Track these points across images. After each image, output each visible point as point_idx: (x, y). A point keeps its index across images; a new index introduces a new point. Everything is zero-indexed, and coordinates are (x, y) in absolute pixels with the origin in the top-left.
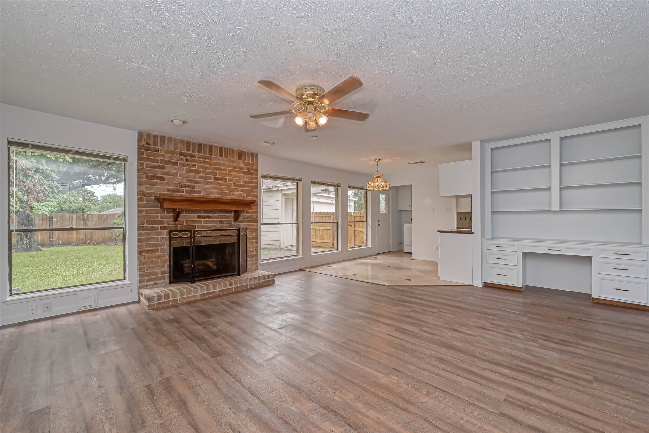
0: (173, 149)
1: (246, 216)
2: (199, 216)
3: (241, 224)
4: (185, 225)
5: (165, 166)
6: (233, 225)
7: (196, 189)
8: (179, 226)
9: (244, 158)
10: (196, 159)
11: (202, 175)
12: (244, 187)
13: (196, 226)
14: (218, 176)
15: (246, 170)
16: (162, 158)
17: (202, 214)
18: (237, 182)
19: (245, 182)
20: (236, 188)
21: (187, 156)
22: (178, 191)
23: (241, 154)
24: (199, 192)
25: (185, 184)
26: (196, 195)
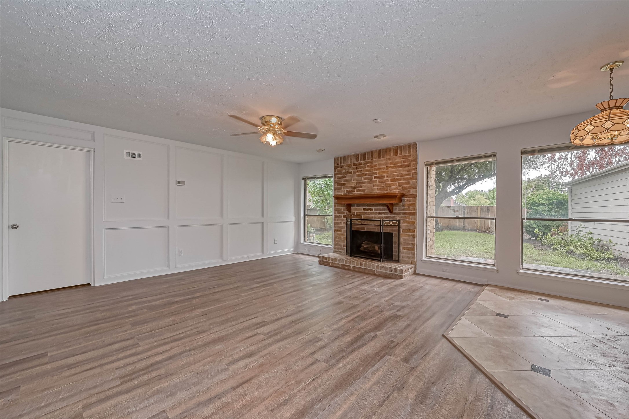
0: (349, 163)
1: (402, 208)
2: (364, 209)
3: (397, 216)
4: (355, 215)
5: (346, 175)
6: (390, 216)
7: (362, 188)
8: (352, 215)
9: (400, 152)
10: (363, 165)
11: (366, 176)
12: (401, 180)
13: (362, 216)
14: (377, 175)
15: (402, 164)
16: (344, 171)
17: (366, 207)
18: (393, 177)
19: (402, 175)
20: (393, 183)
21: (357, 165)
22: (352, 191)
23: (397, 150)
24: (364, 190)
25: (356, 186)
26: (362, 193)
